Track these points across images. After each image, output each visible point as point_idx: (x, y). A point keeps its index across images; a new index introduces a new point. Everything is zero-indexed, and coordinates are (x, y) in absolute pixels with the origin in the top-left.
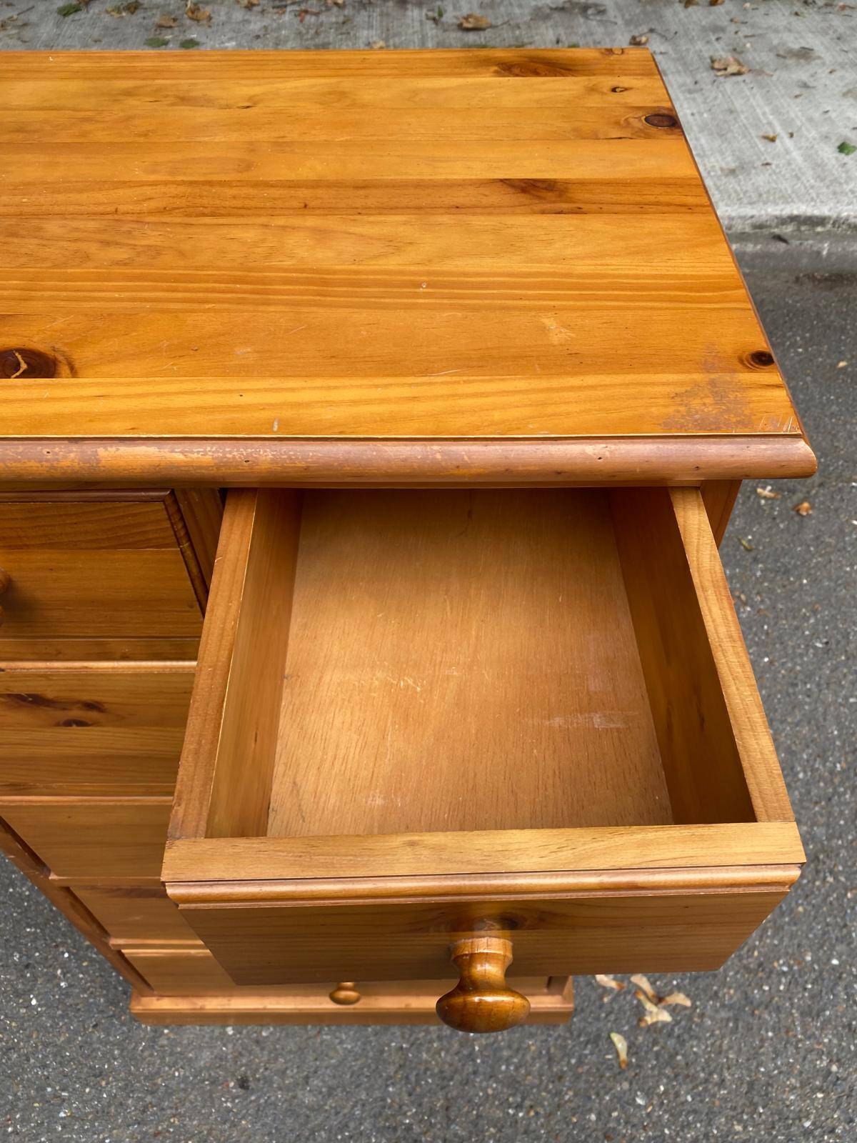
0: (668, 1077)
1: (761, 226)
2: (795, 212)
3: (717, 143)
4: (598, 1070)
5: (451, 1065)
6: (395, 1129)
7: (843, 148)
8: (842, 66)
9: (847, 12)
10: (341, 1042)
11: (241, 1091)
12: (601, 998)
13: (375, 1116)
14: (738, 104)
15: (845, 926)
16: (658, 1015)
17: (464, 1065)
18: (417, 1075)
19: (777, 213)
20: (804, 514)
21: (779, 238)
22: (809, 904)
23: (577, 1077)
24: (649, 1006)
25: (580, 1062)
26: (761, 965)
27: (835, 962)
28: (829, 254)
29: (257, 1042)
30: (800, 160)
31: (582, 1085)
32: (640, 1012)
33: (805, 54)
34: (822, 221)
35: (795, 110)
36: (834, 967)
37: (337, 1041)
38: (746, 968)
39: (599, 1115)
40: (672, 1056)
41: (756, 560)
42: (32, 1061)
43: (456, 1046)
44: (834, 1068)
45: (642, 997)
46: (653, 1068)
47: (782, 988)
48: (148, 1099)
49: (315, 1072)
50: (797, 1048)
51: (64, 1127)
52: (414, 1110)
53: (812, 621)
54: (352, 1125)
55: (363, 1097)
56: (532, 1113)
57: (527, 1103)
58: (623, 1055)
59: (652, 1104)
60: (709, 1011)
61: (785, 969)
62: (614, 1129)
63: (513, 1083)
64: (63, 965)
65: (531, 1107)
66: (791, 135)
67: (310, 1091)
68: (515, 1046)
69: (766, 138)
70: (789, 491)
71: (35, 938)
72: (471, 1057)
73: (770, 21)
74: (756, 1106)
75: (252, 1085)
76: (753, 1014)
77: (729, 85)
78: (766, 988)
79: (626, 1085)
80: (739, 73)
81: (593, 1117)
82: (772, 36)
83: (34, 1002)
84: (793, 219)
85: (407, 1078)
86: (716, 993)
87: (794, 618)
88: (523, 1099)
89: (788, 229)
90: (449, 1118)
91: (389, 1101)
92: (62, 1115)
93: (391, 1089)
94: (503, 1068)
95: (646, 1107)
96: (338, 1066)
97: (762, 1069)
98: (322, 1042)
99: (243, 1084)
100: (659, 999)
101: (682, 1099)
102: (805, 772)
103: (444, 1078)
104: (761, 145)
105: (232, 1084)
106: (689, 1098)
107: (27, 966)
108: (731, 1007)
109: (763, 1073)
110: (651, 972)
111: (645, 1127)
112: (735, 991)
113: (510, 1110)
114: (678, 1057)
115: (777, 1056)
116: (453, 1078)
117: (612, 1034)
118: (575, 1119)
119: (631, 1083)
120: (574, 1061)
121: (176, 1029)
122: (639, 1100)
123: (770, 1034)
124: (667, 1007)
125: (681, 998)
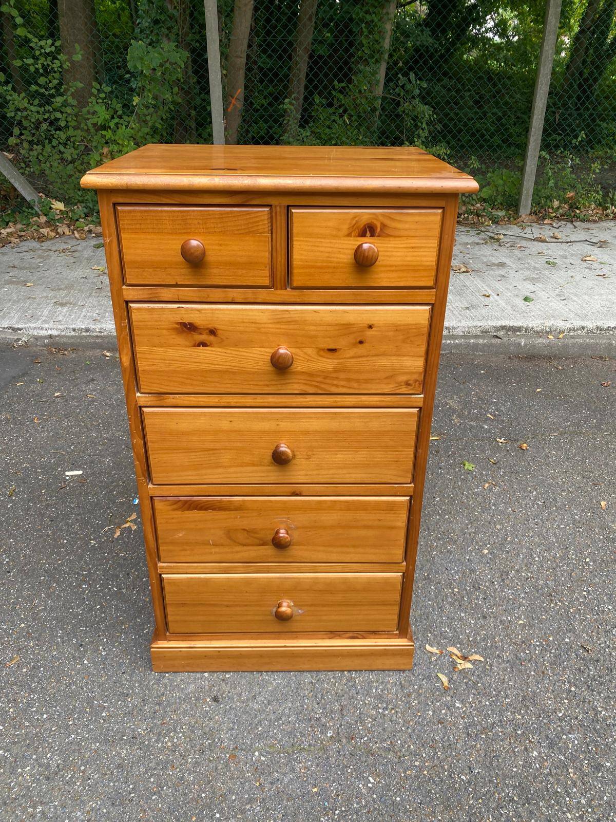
1: (486, 332)
2: (504, 324)
3: (458, 297)
4: (431, 691)
5: (342, 690)
6: (310, 720)
7: (526, 299)
8: (522, 269)
9: (523, 249)
10: (275, 680)
11: (214, 704)
12: (430, 658)
13: (297, 713)
14: (468, 283)
15: (571, 624)
16: (465, 665)
17: (350, 690)
18: (322, 694)
19: (494, 325)
20: (525, 448)
21: (497, 337)
22: (549, 615)
23: (420, 695)
24: (459, 661)
25: (420, 687)
26: (523, 642)
27: (567, 640)
28: (525, 345)
29: (223, 680)
30: (504, 304)
31: (422, 698)
32: (454, 664)
33: (502, 265)
34: (519, 329)
35: (498, 285)
36: (567, 643)
37: (272, 679)
38: (515, 644)
39: (434, 712)
40: (476, 684)
41: (499, 468)
42: (85, 689)
43: (345, 681)
44: (573, 689)
45: (454, 657)
46: (464, 690)
47: (537, 652)
48: (157, 707)
49: (260, 693)
50: (549, 680)
51: (105, 720)
52: (321, 711)
53: (534, 493)
54: (284, 718)
55: (289, 705)
56: (393, 712)
57: (390, 707)
58: (446, 684)
59: (466, 707)
60: (495, 664)
61: (538, 643)
62: (444, 718)
63: (380, 698)
64: (103, 645)
65: (393, 709)
66: (498, 295)
67: (257, 703)
68: (381, 681)
69: (484, 295)
70: (515, 440)
71: (86, 632)
72: (354, 686)
73: (482, 252)
74: (528, 707)
75: (221, 700)
76: (521, 664)
77: (462, 276)
78: (528, 652)
79: (449, 698)
80: (467, 272)
81: (430, 713)
82: (484, 258)
83: (85, 662)
84: (503, 328)
85: (316, 696)
86: (498, 655)
87: (524, 492)
88: (387, 705)
89: (501, 333)
90: (343, 715)
91: (305, 707)
92: (104, 714)
93: (306, 701)
94: (374, 691)
95: (462, 708)
96: (273, 691)
97: (530, 690)
98: (263, 680)
99: (215, 699)
100: (465, 658)
101: (484, 704)
102: (539, 557)
103: (339, 697)
104: (482, 299)
105: (208, 700)
106: (487, 703)
107: (81, 645)
108: (508, 662)
109: (531, 692)
110: (458, 646)
111: (462, 718)
112: (510, 654)
113: (380, 710)
114: (479, 685)
115: (538, 683)
116: (344, 696)
117: (438, 674)
118: (419, 714)
119: (452, 697)
120: (416, 687)
121: (173, 674)
122: (457, 705)
123: (533, 673)
124: (470, 661)
125: (477, 657)
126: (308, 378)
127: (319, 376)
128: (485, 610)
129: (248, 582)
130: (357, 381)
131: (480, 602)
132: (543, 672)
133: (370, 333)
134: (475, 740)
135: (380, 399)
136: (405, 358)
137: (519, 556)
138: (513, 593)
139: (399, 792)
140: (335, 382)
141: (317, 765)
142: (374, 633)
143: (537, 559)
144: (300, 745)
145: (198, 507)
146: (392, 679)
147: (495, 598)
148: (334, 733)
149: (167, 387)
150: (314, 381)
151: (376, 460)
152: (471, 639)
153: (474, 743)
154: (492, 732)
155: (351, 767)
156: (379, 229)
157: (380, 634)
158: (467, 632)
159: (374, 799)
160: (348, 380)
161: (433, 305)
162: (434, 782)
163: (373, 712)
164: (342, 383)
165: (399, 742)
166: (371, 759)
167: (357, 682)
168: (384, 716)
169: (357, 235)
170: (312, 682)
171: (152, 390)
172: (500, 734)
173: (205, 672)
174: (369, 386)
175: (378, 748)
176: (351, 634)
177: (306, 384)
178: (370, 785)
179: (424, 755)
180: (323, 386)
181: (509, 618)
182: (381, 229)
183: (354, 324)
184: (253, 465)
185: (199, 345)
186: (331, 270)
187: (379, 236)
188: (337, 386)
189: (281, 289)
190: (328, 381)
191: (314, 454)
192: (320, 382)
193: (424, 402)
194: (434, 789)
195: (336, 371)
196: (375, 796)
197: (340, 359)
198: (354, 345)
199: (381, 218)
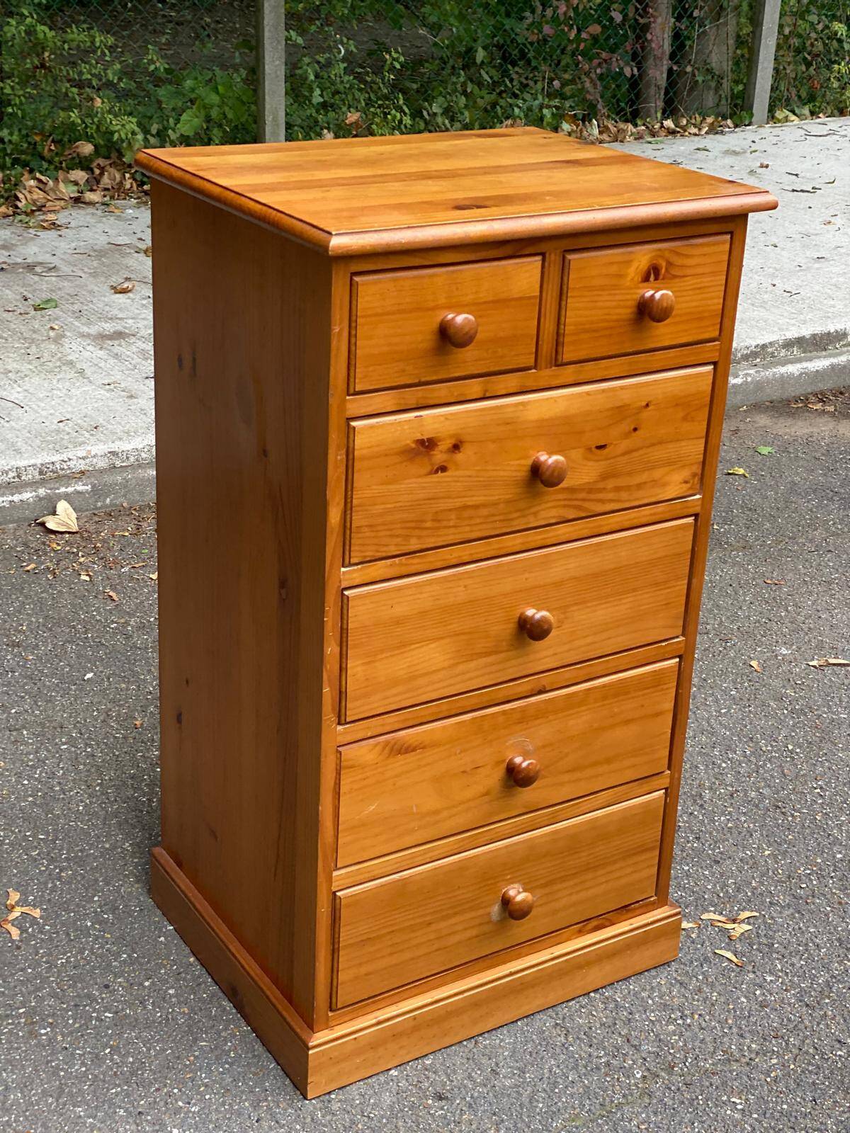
0: (778, 959)
4: (723, 975)
5: (607, 1018)
6: (598, 1069)
10: (502, 1040)
11: (444, 1103)
12: (689, 936)
13: (573, 1068)
15: (829, 835)
16: (739, 929)
17: (617, 1013)
18: (585, 1033)
22: (794, 832)
23: (713, 984)
24: (728, 926)
25: (706, 976)
26: (789, 876)
27: (839, 856)
29: (427, 1069)
31: (719, 987)
32: (725, 932)
37: (497, 1041)
38: (781, 882)
39: (747, 997)
40: (770, 946)
43: (601, 1005)
45: (720, 924)
46: (763, 958)
47: (815, 882)
52: (602, 1053)
54: (561, 1081)
55: (553, 1062)
56: (696, 1017)
57: (687, 1013)
58: (734, 959)
59: (780, 977)
60: (775, 914)
61: (808, 872)
62: (764, 1000)
63: (665, 1007)
64: (179, 1099)
65: (693, 1014)
67: (504, 1078)
68: (648, 987)
71: (127, 1093)
72: (619, 1006)
75: (449, 1095)
76: (807, 903)
78: (803, 886)
79: (752, 975)
81: (743, 1000)
85: (578, 1038)
86: (771, 903)
88: (682, 1012)
90: (635, 1046)
91: (576, 1056)
93: (571, 1049)
94: (650, 1002)
95: (777, 980)
96: (513, 1054)
98: (485, 1047)
99: (440, 1097)
100: (732, 920)
101: (799, 965)
102: (725, 762)
103: (609, 1026)
105: (430, 1102)
106: (803, 963)
108: (789, 906)
109: (842, 931)
110: (712, 909)
111: (785, 990)
112: (784, 896)
113: (678, 1022)
114: (776, 946)
115: (843, 918)
116: (616, 1024)
117: (716, 951)
118: (731, 1007)
119: (754, 972)
120: (700, 977)
121: (341, 1092)
122: (769, 979)
123: (828, 909)
124: (743, 921)
125: (747, 914)
126: (569, 496)
127: (583, 490)
128: (710, 852)
129: (461, 868)
130: (628, 488)
131: (695, 845)
132: (840, 903)
133: (646, 414)
134: (821, 1009)
135: (652, 512)
136: (683, 443)
137: (699, 768)
138: (728, 820)
139: (779, 1100)
140: (600, 496)
141: (655, 1113)
142: (625, 910)
143: (724, 765)
144: (612, 1102)
145: (403, 751)
146: (662, 979)
147: (711, 833)
148: (643, 1072)
149: (385, 549)
150: (576, 500)
151: (642, 608)
152: (721, 895)
153: (822, 1013)
154: (833, 992)
155: (700, 1097)
156: (663, 271)
157: (635, 909)
158: (709, 887)
159: (756, 1119)
160: (618, 489)
161: (715, 364)
162: (810, 1072)
163: (672, 1028)
164: (611, 496)
165: (733, 1047)
166: (716, 1080)
167: (619, 1000)
168: (689, 1026)
169: (640, 279)
170: (557, 1024)
171: (365, 557)
172: (844, 991)
173: (390, 1069)
174: (641, 493)
175: (713, 1064)
176: (594, 923)
177: (565, 506)
178: (739, 1107)
179: (776, 1049)
180: (586, 505)
181: (748, 852)
182: (666, 269)
183: (629, 405)
184: (488, 654)
185: (436, 472)
186: (607, 332)
187: (663, 279)
188: (602, 501)
189: (546, 368)
190: (592, 496)
191: (566, 618)
192: (584, 500)
193: (703, 504)
194: (818, 1079)
195: (604, 477)
196: (755, 1116)
197: (609, 459)
198: (626, 435)
199: (667, 254)
